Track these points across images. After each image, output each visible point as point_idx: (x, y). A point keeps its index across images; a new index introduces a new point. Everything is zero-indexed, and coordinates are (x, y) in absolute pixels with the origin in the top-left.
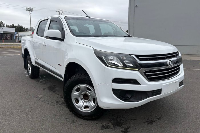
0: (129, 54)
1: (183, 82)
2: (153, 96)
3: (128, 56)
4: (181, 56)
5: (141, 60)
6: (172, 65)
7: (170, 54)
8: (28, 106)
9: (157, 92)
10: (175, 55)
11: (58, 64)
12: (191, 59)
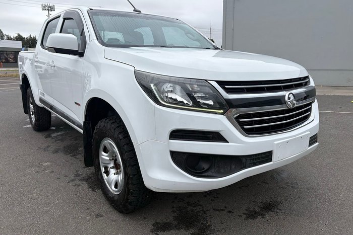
0: (206, 80)
1: (316, 138)
2: (255, 165)
3: (203, 84)
4: (314, 86)
5: (229, 91)
6: (294, 102)
7: (291, 80)
8: (18, 184)
9: (262, 158)
10: (302, 83)
11: (75, 103)
12: (335, 94)
